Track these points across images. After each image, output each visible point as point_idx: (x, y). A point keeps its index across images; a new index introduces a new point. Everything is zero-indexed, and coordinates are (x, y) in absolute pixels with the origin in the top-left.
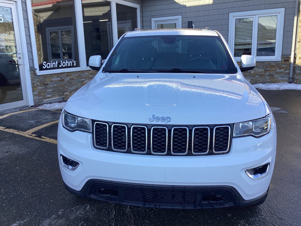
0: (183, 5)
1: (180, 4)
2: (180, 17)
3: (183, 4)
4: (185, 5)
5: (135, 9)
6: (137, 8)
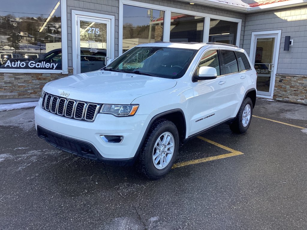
0: (284, 20)
1: (281, 19)
2: (279, 32)
3: (284, 18)
4: (286, 20)
5: (236, 24)
6: (238, 23)
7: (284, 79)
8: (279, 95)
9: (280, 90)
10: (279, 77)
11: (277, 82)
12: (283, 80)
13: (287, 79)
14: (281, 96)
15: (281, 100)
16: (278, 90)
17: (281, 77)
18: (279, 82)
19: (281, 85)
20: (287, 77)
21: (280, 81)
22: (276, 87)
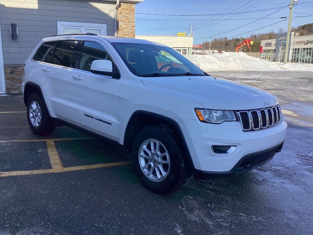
7: (16, 70)
8: (14, 88)
9: (14, 83)
10: (9, 68)
11: (8, 74)
12: (14, 71)
13: (20, 70)
14: (16, 89)
15: (17, 93)
16: (11, 83)
17: (12, 69)
18: (10, 73)
19: (14, 76)
20: (19, 68)
21: (12, 72)
22: (8, 80)
